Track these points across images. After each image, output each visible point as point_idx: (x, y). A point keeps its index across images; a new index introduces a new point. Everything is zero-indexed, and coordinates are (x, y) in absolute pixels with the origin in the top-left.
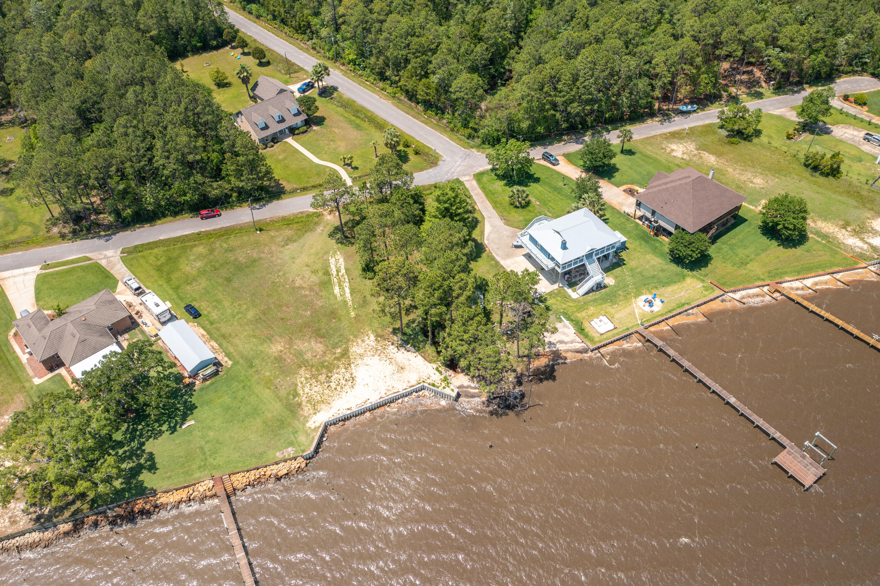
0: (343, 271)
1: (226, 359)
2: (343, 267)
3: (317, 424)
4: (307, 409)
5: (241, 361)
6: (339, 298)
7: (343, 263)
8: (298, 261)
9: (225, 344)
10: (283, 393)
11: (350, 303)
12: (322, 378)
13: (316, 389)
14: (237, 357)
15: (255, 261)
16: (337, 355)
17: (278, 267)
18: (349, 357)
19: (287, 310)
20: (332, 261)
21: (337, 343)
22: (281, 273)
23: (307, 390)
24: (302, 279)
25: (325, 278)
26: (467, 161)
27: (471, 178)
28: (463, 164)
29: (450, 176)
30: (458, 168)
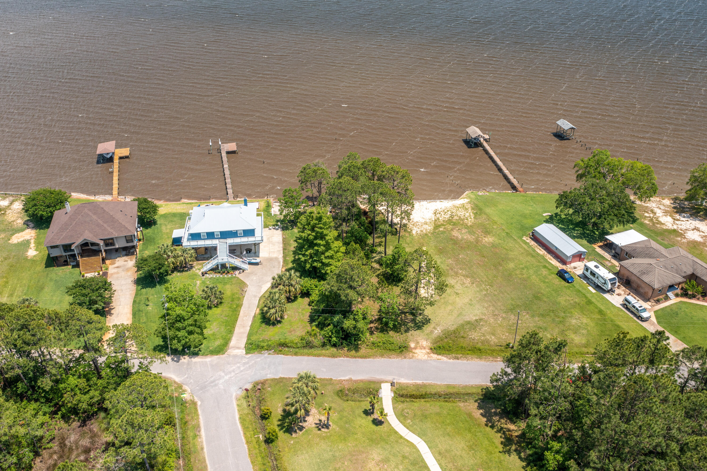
1: (528, 241)
3: (462, 200)
4: (468, 207)
5: (515, 238)
8: (466, 300)
9: (530, 250)
10: (484, 216)
12: (456, 218)
13: (461, 213)
14: (519, 241)
15: (511, 310)
16: (443, 227)
17: (486, 299)
18: (435, 224)
19: (479, 262)
20: (431, 293)
21: (442, 233)
22: (484, 292)
23: (468, 214)
24: (464, 283)
26: (212, 379)
27: (229, 351)
28: (223, 374)
29: (253, 362)
30: (233, 371)
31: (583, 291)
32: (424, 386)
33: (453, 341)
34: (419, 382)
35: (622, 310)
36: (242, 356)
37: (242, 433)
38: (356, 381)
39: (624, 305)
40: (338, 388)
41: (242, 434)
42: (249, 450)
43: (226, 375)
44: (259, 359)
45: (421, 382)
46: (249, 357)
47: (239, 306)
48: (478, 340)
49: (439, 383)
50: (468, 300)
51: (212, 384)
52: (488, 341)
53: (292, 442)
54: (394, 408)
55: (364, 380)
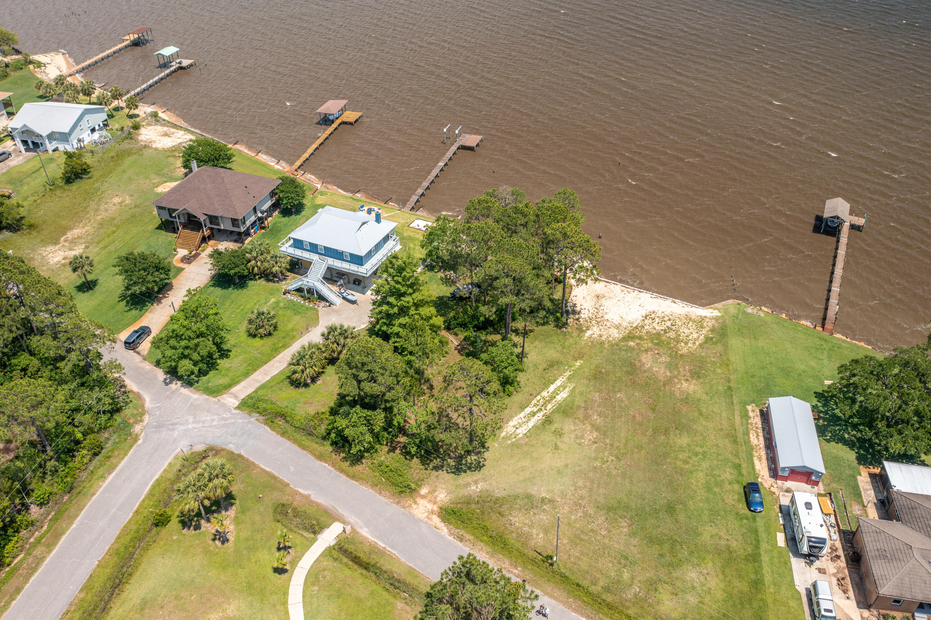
0: (528, 410)
1: (751, 414)
2: (522, 415)
3: (711, 310)
4: (708, 324)
5: (735, 400)
6: (571, 386)
7: (516, 418)
8: (559, 463)
9: (740, 430)
10: (719, 348)
11: (567, 374)
12: (672, 335)
13: (686, 331)
14: (737, 408)
15: (610, 509)
16: (638, 341)
17: (591, 474)
18: (630, 332)
19: (637, 415)
20: (522, 431)
21: (626, 350)
22: (598, 464)
23: (695, 336)
24: (582, 437)
25: (557, 418)
26: (176, 421)
27: (225, 396)
28: (191, 420)
29: (233, 421)
30: (204, 422)
31: (763, 535)
32: (382, 553)
33: (483, 513)
34: (382, 544)
35: (800, 599)
36: (230, 409)
37: (143, 497)
38: (311, 503)
39: (808, 591)
40: (284, 499)
41: (141, 500)
42: (129, 522)
43: (193, 423)
44: (241, 421)
45: (383, 546)
46: (235, 414)
47: (286, 347)
48: (518, 528)
49: (403, 560)
50: (562, 464)
51: (171, 427)
52: (529, 536)
53: (175, 538)
54: (317, 561)
55: (323, 505)
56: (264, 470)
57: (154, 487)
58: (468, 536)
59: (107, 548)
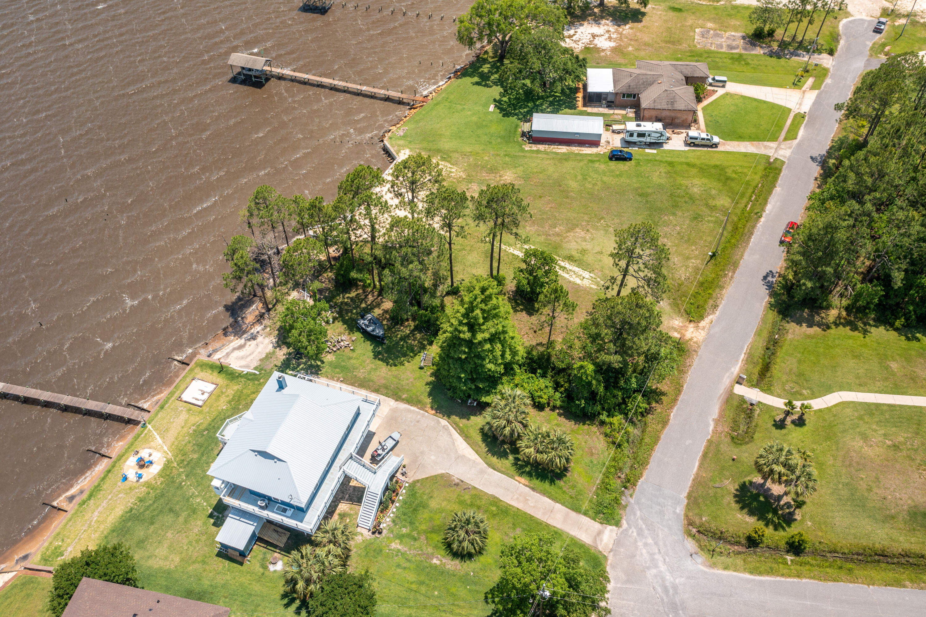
1: (535, 149)
3: (401, 154)
5: (520, 154)
6: (520, 244)
7: (571, 279)
9: (553, 156)
11: (503, 246)
20: (586, 274)
24: (583, 238)
26: (659, 590)
27: (600, 548)
28: (654, 571)
29: (640, 522)
30: (652, 554)
31: (650, 158)
32: (750, 355)
36: (622, 533)
37: (778, 579)
38: (721, 415)
39: (690, 145)
40: (726, 439)
41: (783, 579)
42: (813, 578)
43: (656, 566)
44: (638, 513)
45: (743, 355)
46: (628, 523)
47: (495, 501)
48: (691, 275)
49: (751, 340)
51: (671, 592)
52: (697, 268)
53: (809, 523)
55: (721, 407)
56: (700, 466)
57: (760, 574)
58: (711, 302)
59: (851, 585)
